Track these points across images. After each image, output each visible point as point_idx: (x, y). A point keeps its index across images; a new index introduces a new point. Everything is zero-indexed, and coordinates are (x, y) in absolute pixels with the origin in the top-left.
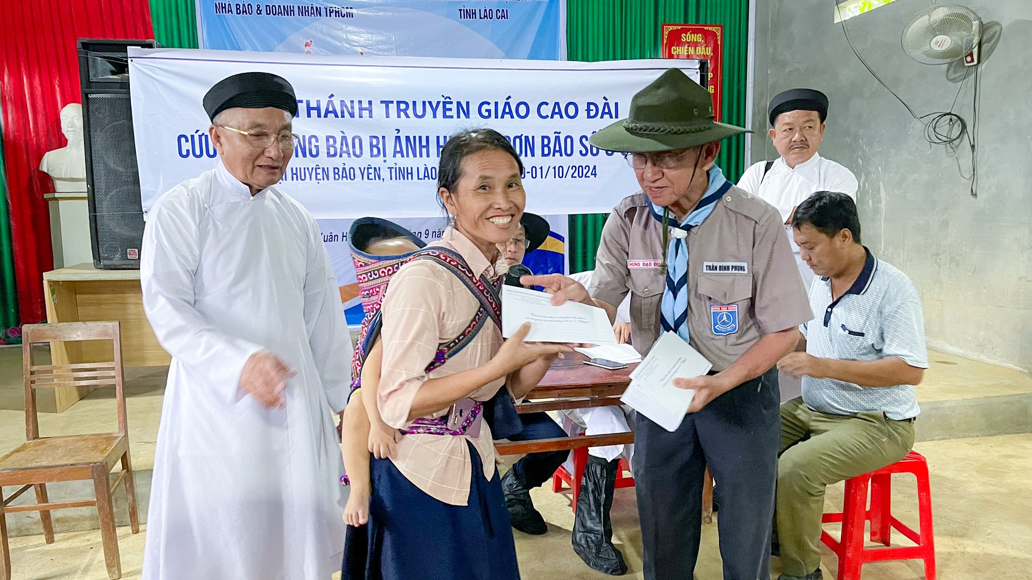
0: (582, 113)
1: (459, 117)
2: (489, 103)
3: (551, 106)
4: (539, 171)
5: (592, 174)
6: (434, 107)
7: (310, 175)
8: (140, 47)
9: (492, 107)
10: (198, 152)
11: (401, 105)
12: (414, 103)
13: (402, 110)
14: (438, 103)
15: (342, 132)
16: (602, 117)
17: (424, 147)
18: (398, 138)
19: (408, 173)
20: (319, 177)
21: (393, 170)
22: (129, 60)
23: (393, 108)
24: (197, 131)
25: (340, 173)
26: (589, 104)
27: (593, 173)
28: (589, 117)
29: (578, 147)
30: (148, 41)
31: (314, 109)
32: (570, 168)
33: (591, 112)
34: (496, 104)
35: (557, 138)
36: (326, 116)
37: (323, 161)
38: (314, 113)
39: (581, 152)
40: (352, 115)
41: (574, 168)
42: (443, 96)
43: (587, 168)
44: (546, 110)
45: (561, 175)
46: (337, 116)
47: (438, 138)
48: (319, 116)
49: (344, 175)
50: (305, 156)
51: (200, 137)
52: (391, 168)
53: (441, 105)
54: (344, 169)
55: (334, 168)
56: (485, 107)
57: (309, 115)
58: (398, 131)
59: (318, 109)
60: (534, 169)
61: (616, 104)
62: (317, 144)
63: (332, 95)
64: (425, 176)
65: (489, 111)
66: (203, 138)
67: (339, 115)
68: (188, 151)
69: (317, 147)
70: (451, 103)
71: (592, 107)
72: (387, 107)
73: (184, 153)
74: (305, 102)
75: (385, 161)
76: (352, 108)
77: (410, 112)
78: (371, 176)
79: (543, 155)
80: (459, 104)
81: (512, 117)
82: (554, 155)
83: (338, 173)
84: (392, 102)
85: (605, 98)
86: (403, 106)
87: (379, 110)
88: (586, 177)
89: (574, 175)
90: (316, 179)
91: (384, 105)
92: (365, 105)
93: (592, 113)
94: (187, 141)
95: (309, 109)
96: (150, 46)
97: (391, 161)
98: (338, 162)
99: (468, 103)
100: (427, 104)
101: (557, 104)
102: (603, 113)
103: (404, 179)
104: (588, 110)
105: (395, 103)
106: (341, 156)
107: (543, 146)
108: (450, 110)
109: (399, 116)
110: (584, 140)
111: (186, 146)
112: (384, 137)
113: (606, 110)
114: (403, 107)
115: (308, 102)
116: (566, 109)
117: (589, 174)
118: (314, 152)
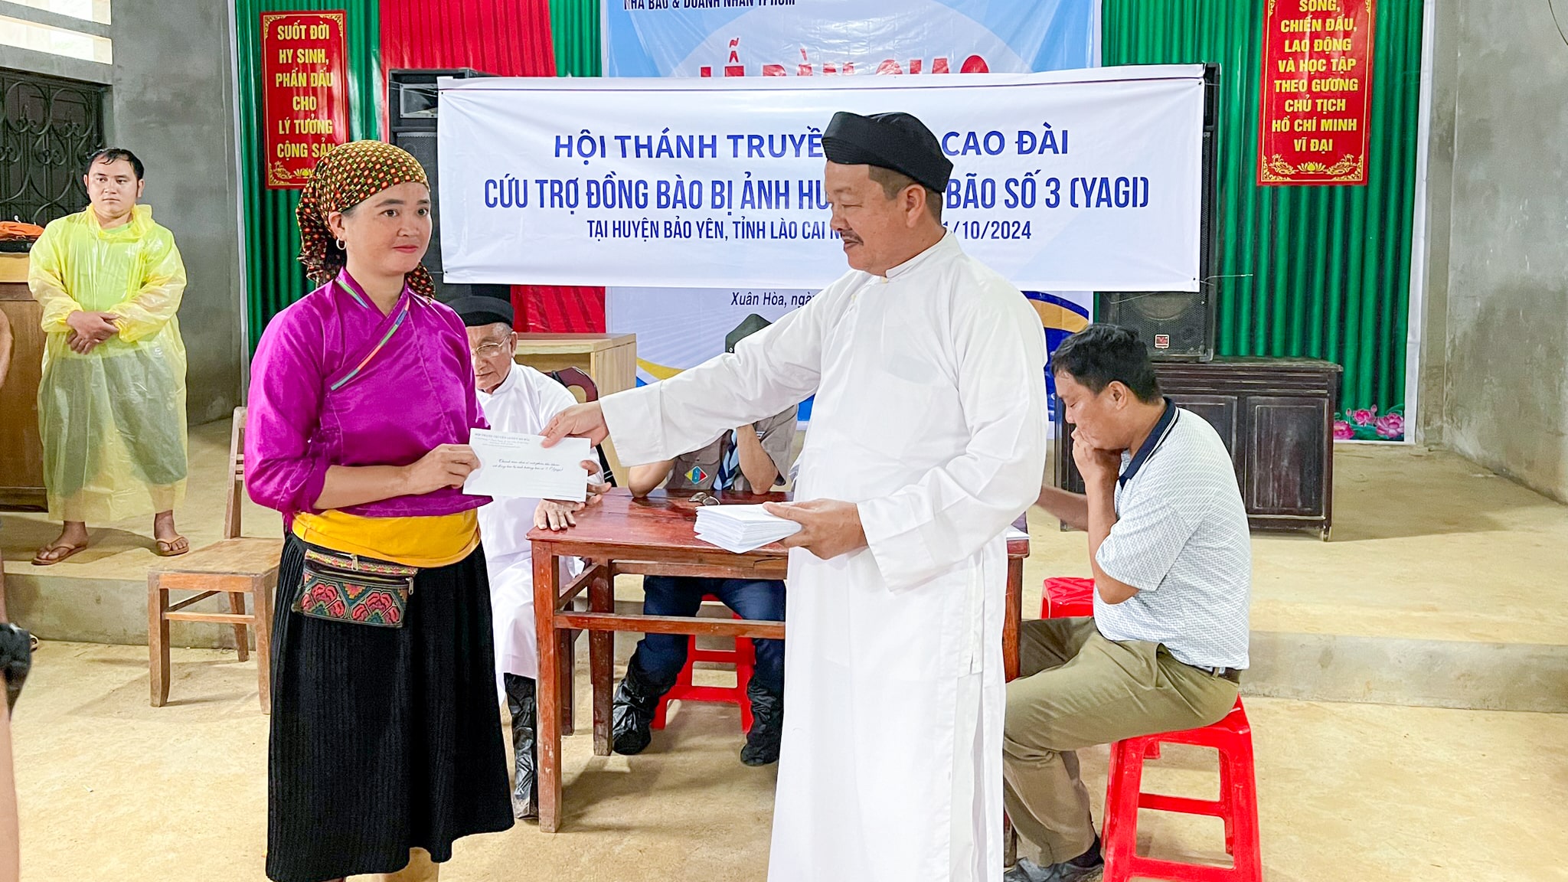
0: (1011, 145)
3: (963, 137)
5: (1023, 234)
6: (797, 142)
7: (636, 230)
8: (451, 78)
10: (506, 201)
11: (754, 140)
12: (771, 137)
13: (755, 147)
14: (803, 136)
15: (678, 176)
16: (1041, 152)
17: (782, 194)
18: (748, 184)
19: (759, 230)
20: (647, 233)
21: (740, 226)
22: (440, 92)
23: (743, 144)
24: (507, 176)
25: (673, 229)
26: (1021, 134)
27: (1026, 232)
28: (1021, 151)
29: (1002, 194)
30: (461, 69)
31: (644, 146)
32: (990, 224)
33: (1024, 145)
35: (971, 183)
36: (658, 156)
37: (652, 212)
38: (644, 152)
39: (1007, 201)
40: (690, 154)
41: (995, 225)
42: (809, 128)
43: (1016, 225)
44: (956, 144)
46: (672, 154)
47: (801, 183)
48: (650, 156)
49: (678, 231)
50: (630, 206)
51: (510, 182)
52: (736, 223)
53: (806, 139)
54: (678, 223)
55: (666, 222)
57: (638, 156)
58: (749, 174)
59: (649, 147)
61: (1065, 133)
62: (645, 191)
63: (667, 130)
64: (781, 234)
66: (514, 183)
67: (675, 154)
68: (496, 199)
69: (645, 195)
71: (1026, 138)
72: (735, 144)
73: (491, 201)
74: (633, 138)
75: (730, 214)
76: (691, 144)
77: (765, 149)
78: (712, 233)
82: (965, 206)
83: (669, 229)
84: (742, 137)
85: (1046, 124)
86: (756, 142)
87: (724, 147)
88: (1013, 237)
89: (995, 235)
90: (643, 236)
91: (732, 140)
92: (708, 141)
93: (1026, 147)
94: (495, 187)
95: (638, 147)
96: (462, 76)
97: (737, 213)
98: (670, 214)
100: (788, 139)
101: (972, 134)
102: (1044, 146)
103: (753, 237)
104: (1020, 142)
105: (746, 138)
106: (674, 207)
109: (750, 155)
110: (1012, 185)
111: (494, 193)
112: (730, 183)
113: (1049, 142)
114: (755, 144)
115: (637, 138)
116: (986, 142)
117: (1018, 234)
118: (642, 202)
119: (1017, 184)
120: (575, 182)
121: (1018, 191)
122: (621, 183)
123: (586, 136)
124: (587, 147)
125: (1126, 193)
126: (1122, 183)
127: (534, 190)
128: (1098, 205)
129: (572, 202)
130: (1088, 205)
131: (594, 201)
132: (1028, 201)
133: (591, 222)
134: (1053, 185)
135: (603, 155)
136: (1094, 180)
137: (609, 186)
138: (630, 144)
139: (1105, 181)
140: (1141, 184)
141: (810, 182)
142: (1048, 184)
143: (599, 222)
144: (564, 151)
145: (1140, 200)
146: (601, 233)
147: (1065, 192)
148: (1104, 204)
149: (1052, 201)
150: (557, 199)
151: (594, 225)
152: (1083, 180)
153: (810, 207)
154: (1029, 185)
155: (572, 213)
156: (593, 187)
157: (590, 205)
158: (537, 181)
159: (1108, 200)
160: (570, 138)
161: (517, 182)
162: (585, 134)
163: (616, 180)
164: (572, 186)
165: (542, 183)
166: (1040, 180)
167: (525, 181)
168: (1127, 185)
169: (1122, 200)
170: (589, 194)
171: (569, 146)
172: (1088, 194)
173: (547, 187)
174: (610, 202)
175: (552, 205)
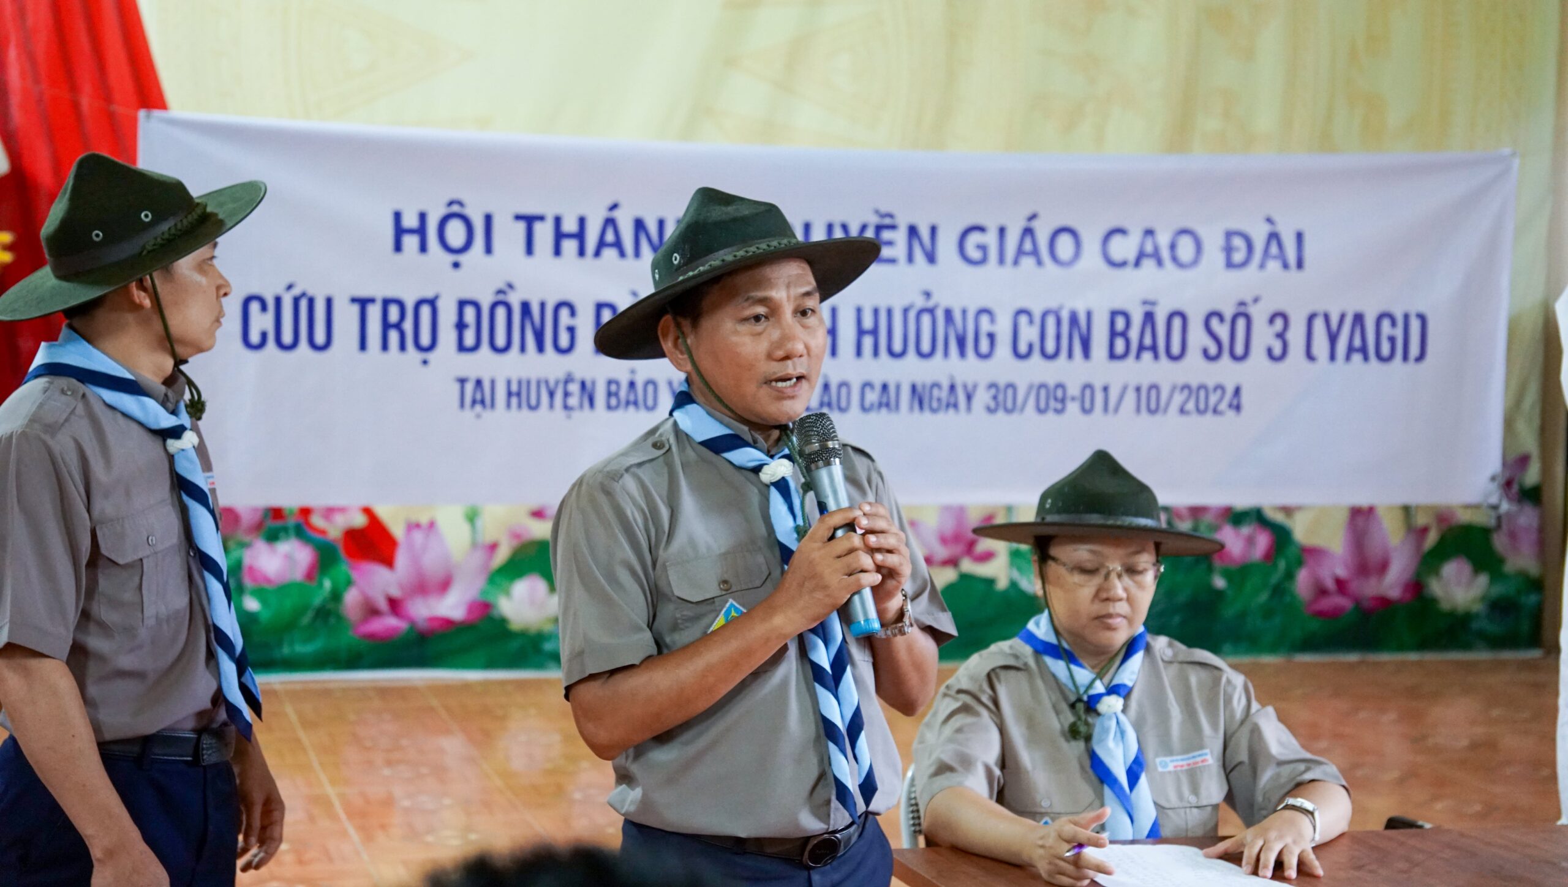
0: (1214, 254)
1: (910, 259)
2: (981, 229)
3: (1135, 238)
4: (1099, 397)
5: (1230, 406)
7: (551, 396)
9: (990, 239)
10: (287, 337)
14: (865, 229)
16: (1262, 266)
20: (573, 401)
24: (290, 287)
25: (622, 392)
26: (1229, 235)
27: (1234, 404)
28: (1230, 264)
29: (1198, 337)
31: (570, 236)
32: (1178, 390)
33: (1235, 253)
34: (1002, 231)
35: (1149, 317)
38: (570, 246)
39: (1205, 350)
41: (1186, 391)
42: (877, 212)
43: (1219, 391)
44: (1124, 248)
45: (1153, 406)
46: (622, 254)
47: (859, 311)
48: (582, 252)
49: (632, 397)
50: (541, 348)
51: (296, 301)
54: (632, 384)
55: (608, 380)
56: (974, 238)
57: (557, 251)
59: (580, 236)
60: (1088, 392)
61: (1300, 237)
62: (571, 323)
65: (983, 248)
66: (304, 304)
67: (628, 254)
68: (264, 336)
69: (571, 330)
70: (893, 227)
71: (1238, 242)
73: (255, 338)
74: (550, 220)
79: (1112, 356)
80: (913, 231)
81: (1039, 263)
82: (1138, 357)
85: (1269, 220)
89: (1186, 408)
90: (565, 407)
93: (1238, 257)
94: (264, 308)
95: (559, 236)
99: (933, 230)
101: (1149, 232)
102: (1266, 257)
104: (1229, 250)
107: (1113, 334)
108: (890, 243)
110: (1215, 323)
111: (261, 322)
113: (1274, 250)
115: (558, 221)
116: (1173, 247)
117: (1223, 406)
118: (564, 340)
119: (1221, 318)
120: (432, 303)
121: (1223, 331)
122: (526, 307)
123: (455, 213)
124: (456, 233)
125: (1392, 340)
126: (1386, 324)
127: (346, 318)
128: (1348, 358)
129: (425, 340)
130: (1333, 357)
131: (469, 338)
132: (1239, 349)
133: (462, 381)
134: (1279, 323)
135: (489, 249)
136: (1343, 317)
137: (501, 312)
138: (544, 233)
139: (1359, 318)
140: (1415, 326)
141: (876, 312)
142: (1271, 321)
143: (479, 383)
144: (411, 242)
145: (1414, 350)
146: (483, 402)
147: (1296, 336)
148: (1357, 357)
149: (1277, 350)
150: (394, 336)
151: (469, 387)
152: (1327, 318)
153: (876, 353)
154: (1241, 323)
155: (425, 362)
156: (470, 314)
157: (462, 348)
158: (354, 300)
159: (1363, 350)
160: (423, 217)
161: (311, 302)
162: (455, 208)
163: (515, 300)
164: (425, 311)
165: (363, 303)
166: (1259, 314)
167: (329, 302)
168: (1394, 323)
169: (1386, 349)
170: (461, 326)
171: (421, 231)
172: (1333, 339)
173: (374, 312)
174: (501, 341)
175: (385, 346)
